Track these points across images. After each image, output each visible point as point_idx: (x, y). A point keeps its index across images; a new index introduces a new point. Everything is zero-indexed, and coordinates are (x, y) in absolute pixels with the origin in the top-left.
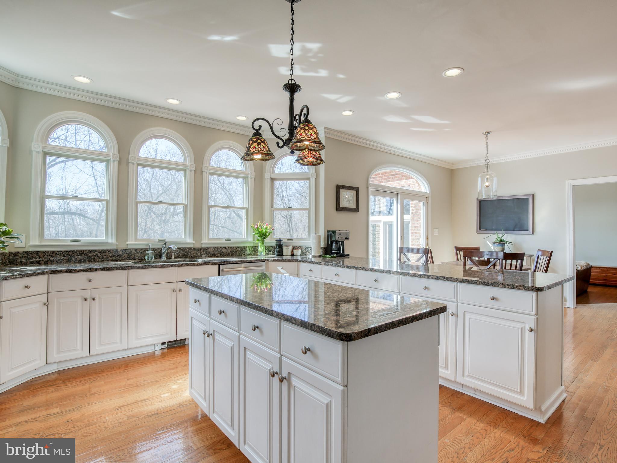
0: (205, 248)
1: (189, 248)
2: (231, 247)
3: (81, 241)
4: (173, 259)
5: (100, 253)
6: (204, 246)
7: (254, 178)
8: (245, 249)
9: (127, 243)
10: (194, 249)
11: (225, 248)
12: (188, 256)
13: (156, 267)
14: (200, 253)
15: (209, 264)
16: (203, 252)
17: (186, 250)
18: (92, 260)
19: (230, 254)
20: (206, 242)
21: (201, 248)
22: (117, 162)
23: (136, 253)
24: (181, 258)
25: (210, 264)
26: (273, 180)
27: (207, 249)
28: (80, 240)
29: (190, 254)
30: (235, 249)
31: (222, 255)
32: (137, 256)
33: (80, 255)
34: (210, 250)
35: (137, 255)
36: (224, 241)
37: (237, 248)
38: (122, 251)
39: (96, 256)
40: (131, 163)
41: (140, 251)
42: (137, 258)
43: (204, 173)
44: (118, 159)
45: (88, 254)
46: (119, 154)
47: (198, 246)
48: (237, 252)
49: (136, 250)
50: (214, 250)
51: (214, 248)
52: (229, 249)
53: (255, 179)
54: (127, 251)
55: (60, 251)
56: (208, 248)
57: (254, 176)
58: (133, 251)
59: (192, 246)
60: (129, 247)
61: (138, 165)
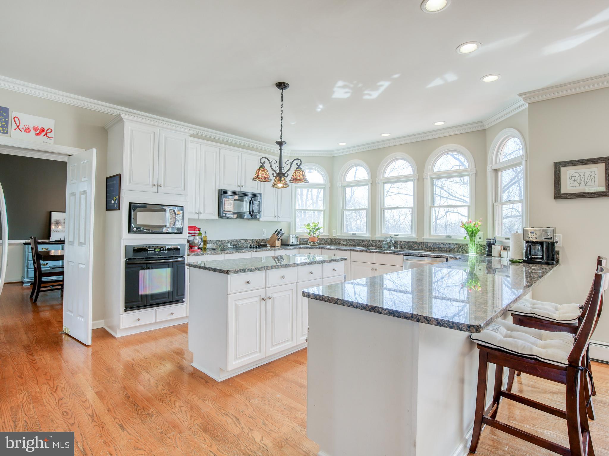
1: (412, 242)
2: (449, 244)
3: (356, 234)
4: (399, 249)
5: (362, 241)
6: (425, 241)
7: (475, 174)
8: (464, 247)
9: (375, 236)
10: (416, 243)
11: (442, 244)
12: (412, 248)
14: (421, 247)
15: (394, 254)
16: (423, 246)
17: (410, 243)
18: (359, 245)
19: (448, 250)
20: (426, 237)
21: (422, 243)
24: (407, 249)
26: (496, 171)
27: (426, 243)
29: (413, 247)
30: (453, 245)
31: (440, 250)
32: (380, 245)
33: (354, 242)
34: (429, 245)
36: (445, 238)
37: (454, 245)
38: (372, 241)
39: (360, 243)
40: (377, 183)
41: (381, 242)
43: (425, 179)
44: (372, 182)
45: (357, 241)
46: (371, 179)
47: (420, 240)
48: (454, 248)
49: (379, 241)
50: (432, 245)
51: (432, 243)
52: (447, 245)
53: (476, 174)
54: (375, 241)
55: (347, 239)
56: (427, 243)
57: (475, 172)
58: (378, 242)
59: (416, 240)
60: (377, 239)
61: (384, 183)
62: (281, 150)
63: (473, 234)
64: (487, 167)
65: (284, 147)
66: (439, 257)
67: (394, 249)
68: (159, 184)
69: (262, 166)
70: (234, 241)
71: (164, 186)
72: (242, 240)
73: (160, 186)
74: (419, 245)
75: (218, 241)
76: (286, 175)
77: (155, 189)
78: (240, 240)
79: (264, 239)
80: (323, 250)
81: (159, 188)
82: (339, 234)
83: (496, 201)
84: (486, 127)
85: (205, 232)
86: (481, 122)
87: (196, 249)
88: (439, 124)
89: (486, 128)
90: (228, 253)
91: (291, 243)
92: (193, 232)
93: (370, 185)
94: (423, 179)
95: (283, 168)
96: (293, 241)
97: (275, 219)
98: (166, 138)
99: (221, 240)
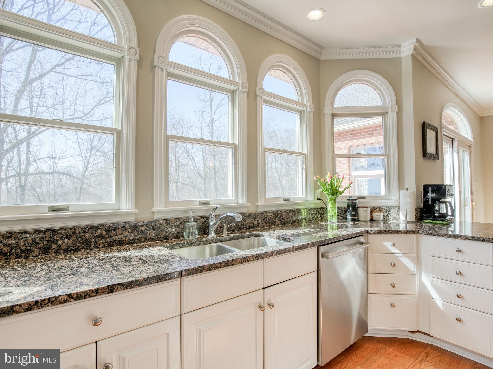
0: (263, 214)
3: (70, 209)
4: (225, 233)
5: (106, 231)
6: (260, 210)
7: (313, 112)
9: (152, 209)
10: (249, 215)
11: (285, 211)
12: (242, 227)
14: (257, 221)
16: (260, 220)
18: (92, 246)
20: (262, 203)
21: (258, 214)
22: (136, 62)
23: (168, 226)
24: (233, 231)
27: (265, 214)
28: (68, 207)
29: (244, 223)
31: (282, 223)
32: (170, 233)
33: (69, 237)
34: (268, 216)
35: (170, 230)
36: (282, 202)
38: (146, 224)
39: (98, 237)
40: (158, 67)
41: (174, 223)
42: (170, 235)
43: (258, 97)
44: (137, 57)
45: (82, 234)
46: (139, 48)
47: (253, 210)
49: (168, 221)
51: (273, 212)
52: (290, 213)
54: (153, 224)
58: (164, 223)
59: (246, 211)
60: (157, 217)
61: (167, 75)
64: (325, 107)
74: (255, 218)
84: (323, 58)
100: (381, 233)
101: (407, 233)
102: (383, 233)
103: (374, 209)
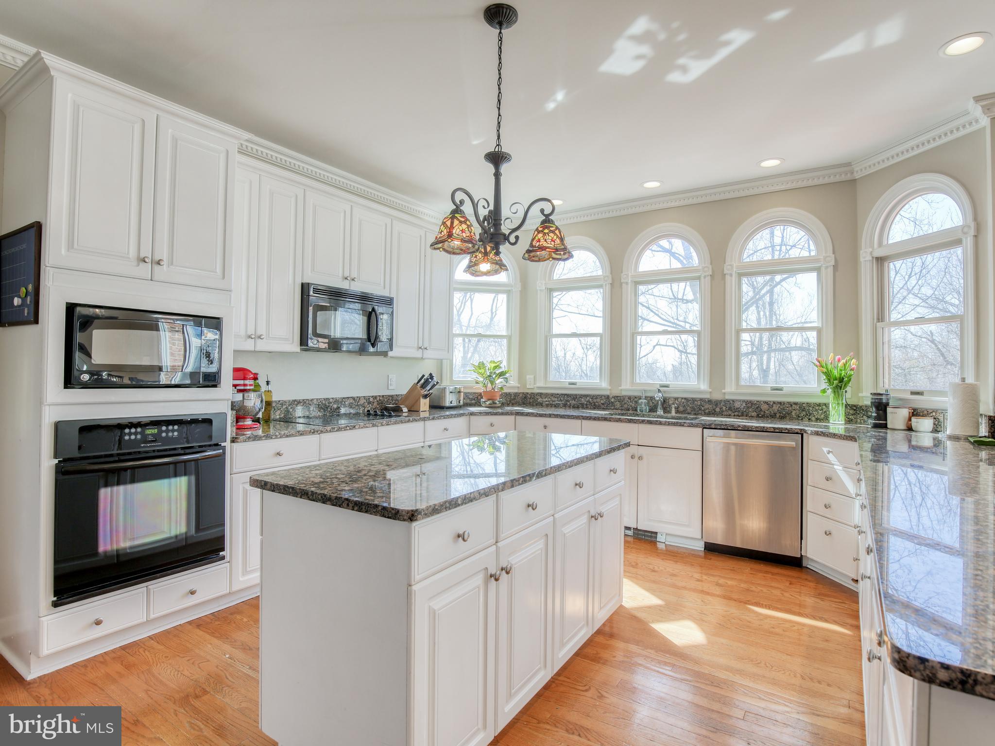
0: (728, 401)
1: (701, 400)
2: (780, 403)
3: (577, 384)
4: (673, 413)
5: (592, 399)
6: (727, 397)
7: (834, 266)
8: (811, 409)
9: (620, 388)
10: (709, 401)
12: (700, 412)
13: (610, 421)
14: (721, 409)
15: (683, 426)
16: (724, 408)
17: (696, 402)
18: (585, 406)
19: (778, 415)
20: (730, 391)
21: (721, 401)
22: (610, 285)
23: (629, 401)
24: (689, 413)
25: (685, 425)
26: (881, 261)
27: (731, 402)
29: (703, 408)
30: (787, 406)
31: (760, 415)
32: (632, 406)
33: (574, 399)
34: (737, 405)
35: (631, 404)
36: (769, 391)
37: (791, 406)
38: (614, 397)
39: (588, 401)
40: (624, 283)
41: (634, 399)
42: (631, 408)
43: (727, 276)
44: (610, 281)
45: (580, 399)
46: (611, 275)
47: (717, 396)
48: (791, 412)
49: (630, 398)
50: (744, 405)
51: (744, 401)
52: (774, 405)
53: (835, 268)
54: (619, 398)
55: (558, 394)
56: (733, 401)
57: (833, 263)
58: (627, 399)
59: (707, 396)
60: (624, 393)
61: (637, 283)
62: (497, 175)
63: (839, 384)
64: (861, 252)
65: (504, 168)
66: (786, 431)
67: (662, 413)
68: (157, 258)
69: (457, 211)
70: (331, 400)
71: (171, 263)
72: (348, 398)
73: (158, 263)
74: (716, 405)
75: (296, 403)
76: (512, 239)
77: (145, 270)
78: (344, 398)
79: (392, 396)
80: (518, 417)
81: (156, 267)
82: (540, 384)
83: (881, 320)
84: (857, 176)
85: (268, 383)
86: (849, 164)
87: (249, 422)
88: (771, 164)
89: (857, 178)
90: (329, 430)
91: (447, 404)
92: (241, 382)
93: (608, 287)
94: (724, 275)
95: (502, 222)
96: (450, 399)
97: (418, 354)
98: (175, 141)
99: (304, 400)
100: (817, 435)
101: (844, 439)
102: (820, 435)
103: (915, 413)
